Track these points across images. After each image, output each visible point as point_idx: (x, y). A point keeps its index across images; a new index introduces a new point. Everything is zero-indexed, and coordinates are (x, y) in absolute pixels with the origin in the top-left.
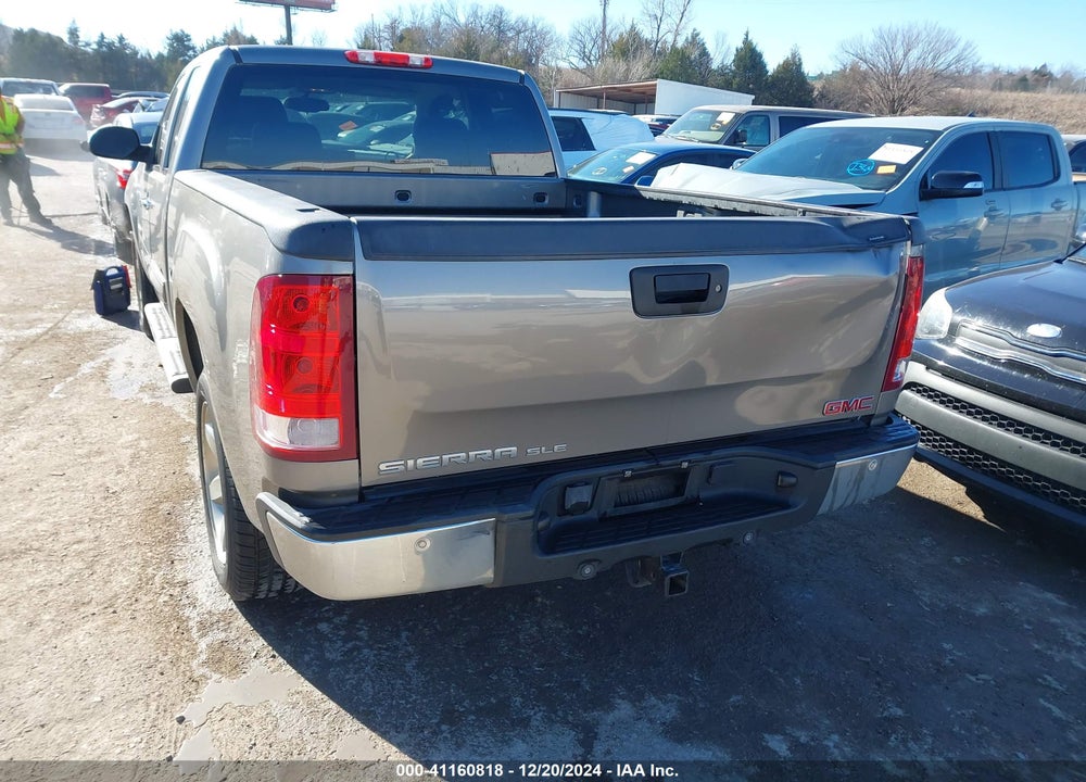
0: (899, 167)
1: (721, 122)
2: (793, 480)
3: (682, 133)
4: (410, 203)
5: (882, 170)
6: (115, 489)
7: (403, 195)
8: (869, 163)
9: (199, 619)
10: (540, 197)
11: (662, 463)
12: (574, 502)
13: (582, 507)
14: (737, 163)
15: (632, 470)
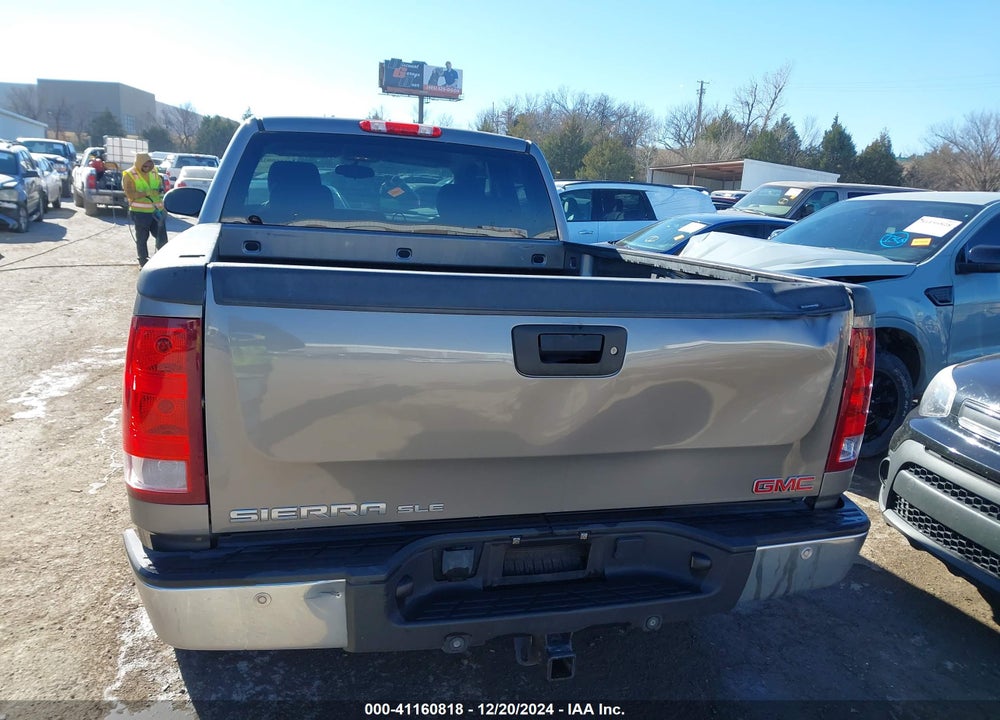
0: (935, 239)
1: (788, 197)
2: (707, 563)
3: (751, 206)
4: (410, 260)
5: (916, 242)
6: (119, 508)
7: (404, 253)
8: (904, 236)
9: (131, 645)
10: (538, 258)
11: (556, 532)
12: (451, 568)
13: (459, 573)
14: (774, 233)
15: (521, 537)
